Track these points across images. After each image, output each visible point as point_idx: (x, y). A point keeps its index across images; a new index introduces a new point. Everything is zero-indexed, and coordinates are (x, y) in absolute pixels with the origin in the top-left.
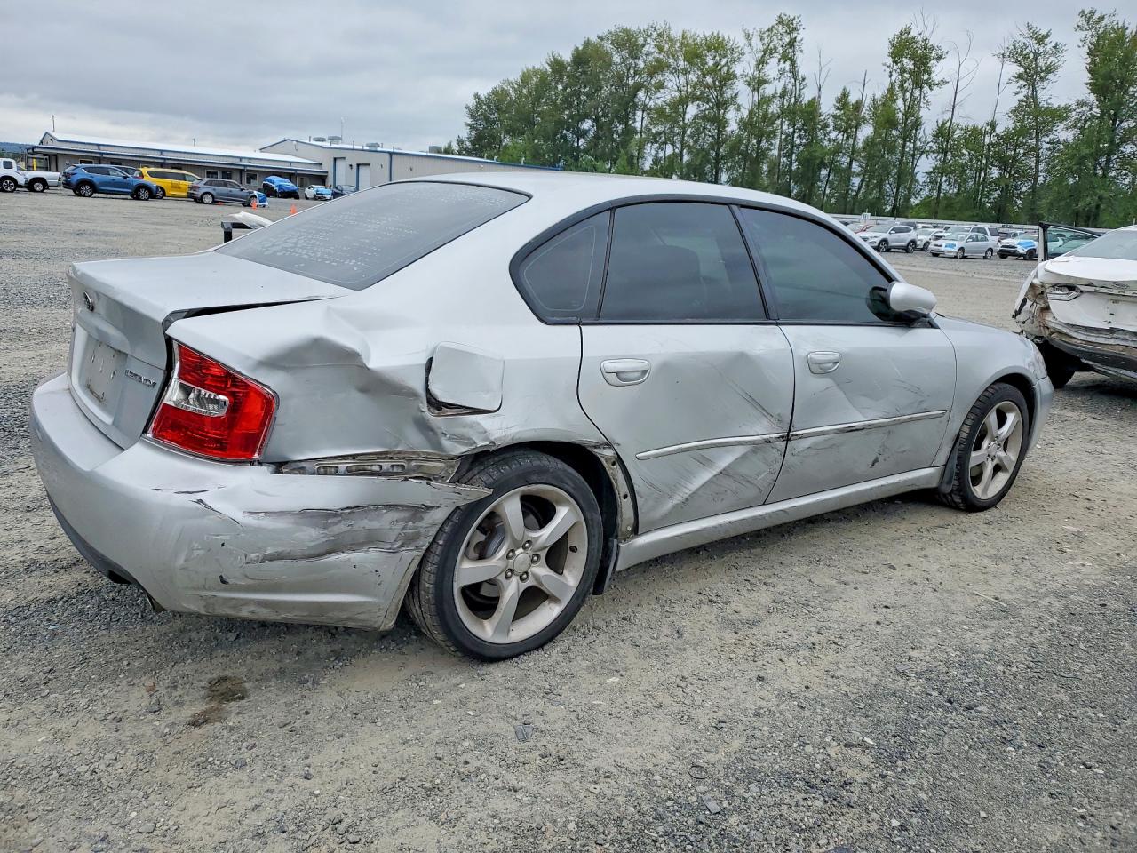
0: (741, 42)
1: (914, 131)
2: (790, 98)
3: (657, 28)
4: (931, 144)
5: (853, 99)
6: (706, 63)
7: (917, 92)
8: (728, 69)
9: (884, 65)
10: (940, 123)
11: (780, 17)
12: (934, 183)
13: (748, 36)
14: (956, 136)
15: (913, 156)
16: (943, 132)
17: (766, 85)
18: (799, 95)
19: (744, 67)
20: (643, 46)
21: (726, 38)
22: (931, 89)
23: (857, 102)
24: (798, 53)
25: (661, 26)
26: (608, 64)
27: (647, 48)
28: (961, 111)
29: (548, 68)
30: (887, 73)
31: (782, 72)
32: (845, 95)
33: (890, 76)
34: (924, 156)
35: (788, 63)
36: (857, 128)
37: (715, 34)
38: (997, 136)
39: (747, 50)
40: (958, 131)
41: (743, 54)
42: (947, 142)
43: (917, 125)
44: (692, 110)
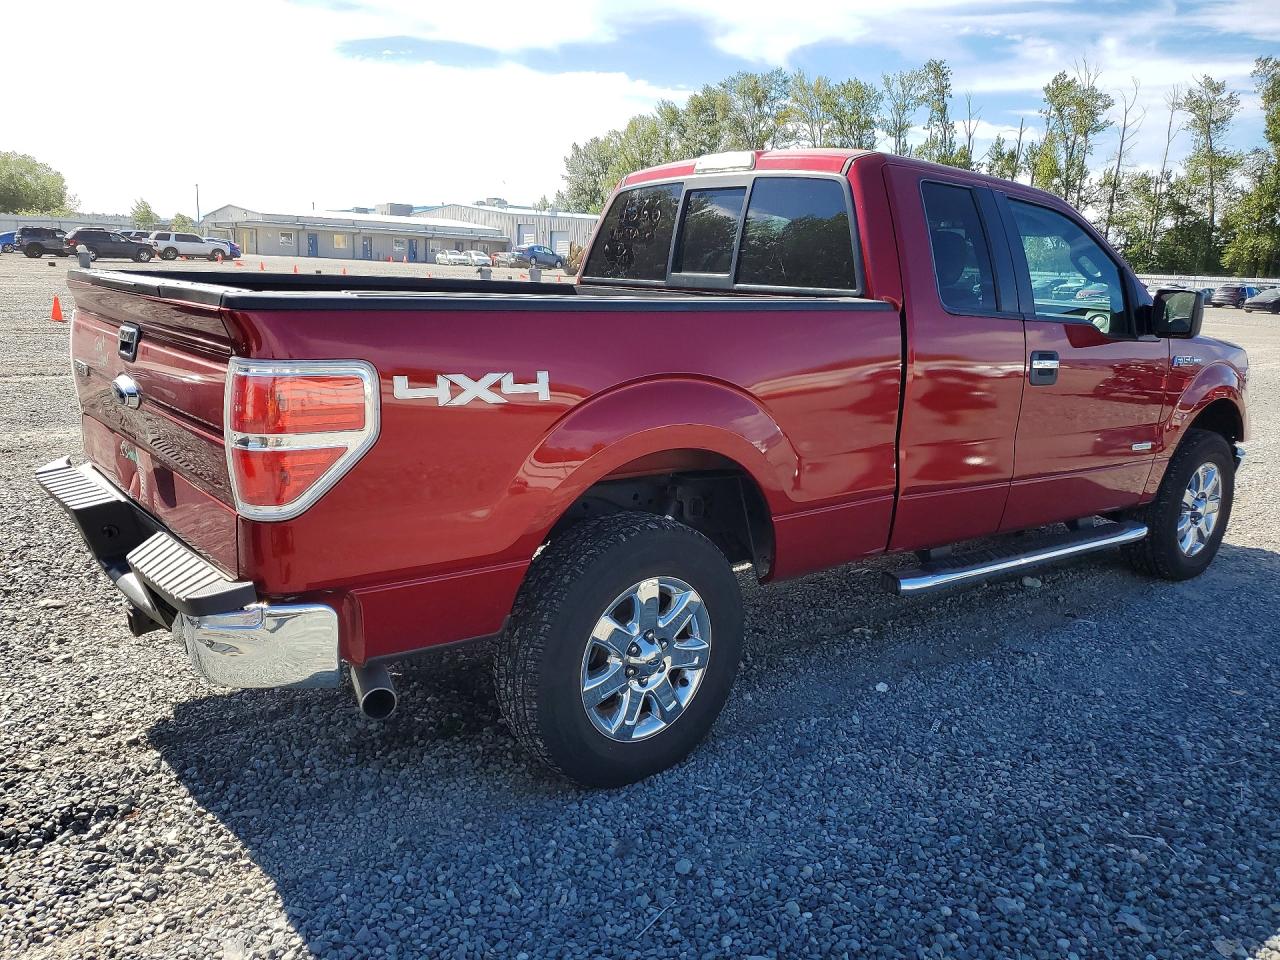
1: (1078, 181)
2: (941, 148)
3: (782, 73)
4: (1097, 193)
5: (1008, 148)
7: (1080, 139)
8: (867, 117)
9: (1041, 111)
10: (1107, 172)
11: (926, 62)
13: (887, 81)
14: (1122, 185)
16: (1110, 181)
18: (951, 144)
19: (885, 113)
21: (863, 83)
22: (1096, 134)
23: (1013, 152)
25: (786, 70)
28: (1127, 159)
29: (659, 117)
30: (1044, 121)
31: (931, 121)
32: (999, 144)
33: (1048, 123)
34: (1089, 206)
37: (853, 81)
38: (1170, 184)
40: (1125, 180)
41: (881, 99)
42: (1114, 192)
43: (1083, 173)
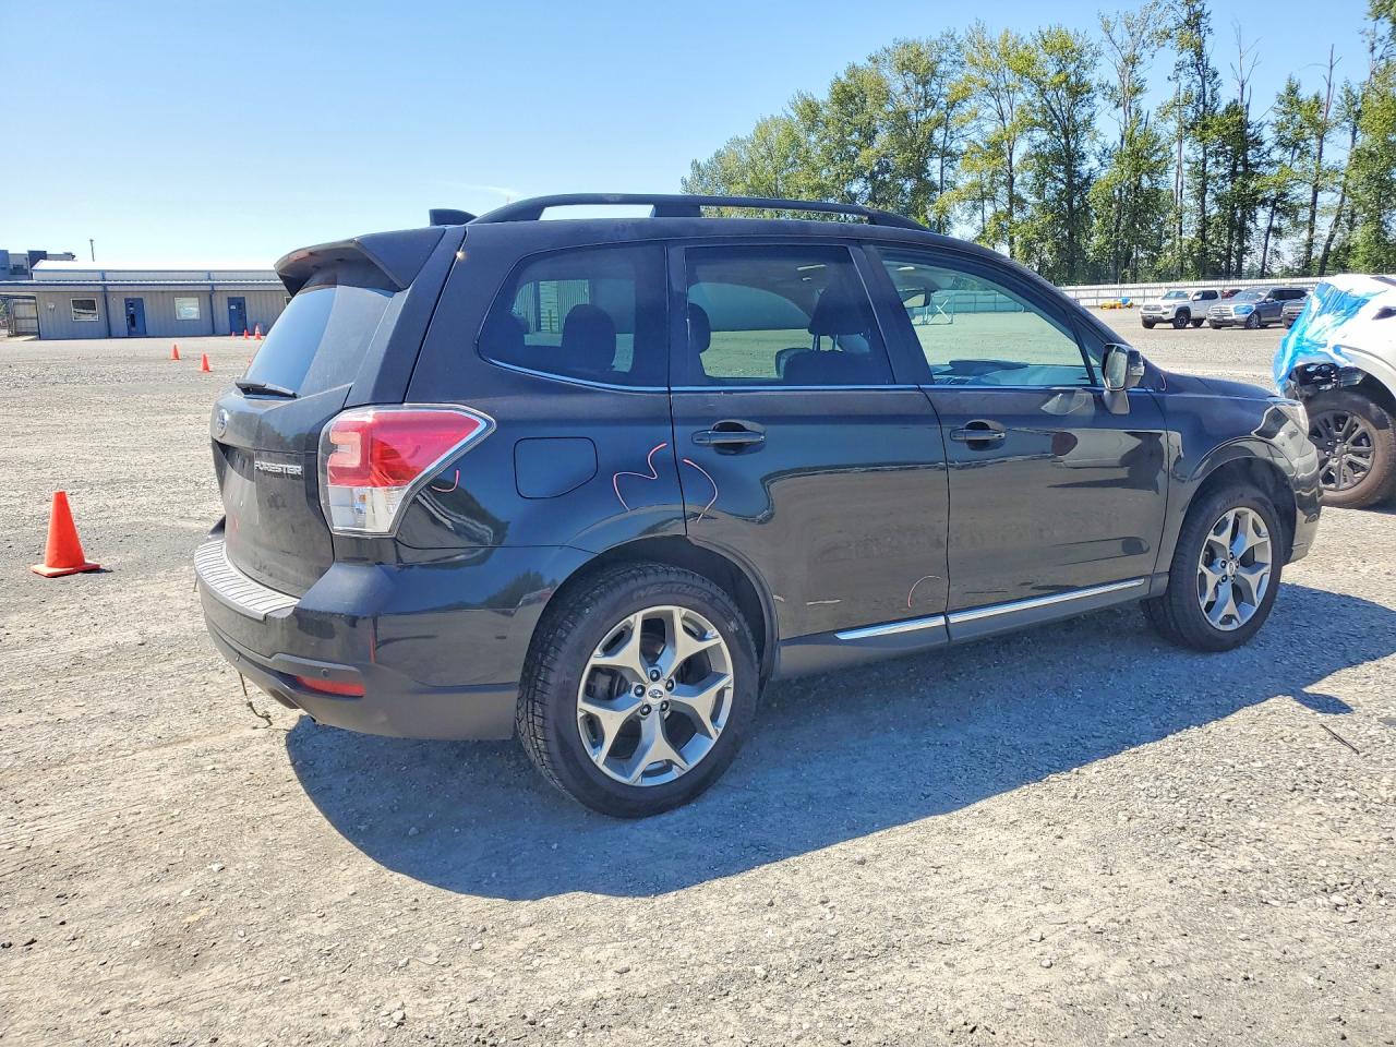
0: (1096, 36)
3: (956, 36)
5: (1306, 94)
18: (1214, 99)
19: (1104, 72)
21: (1072, 33)
23: (1317, 97)
26: (885, 95)
27: (942, 67)
29: (793, 114)
30: (1368, 45)
31: (1180, 67)
32: (1293, 91)
33: (1373, 49)
36: (1321, 138)
41: (1097, 54)
44: (1022, 148)
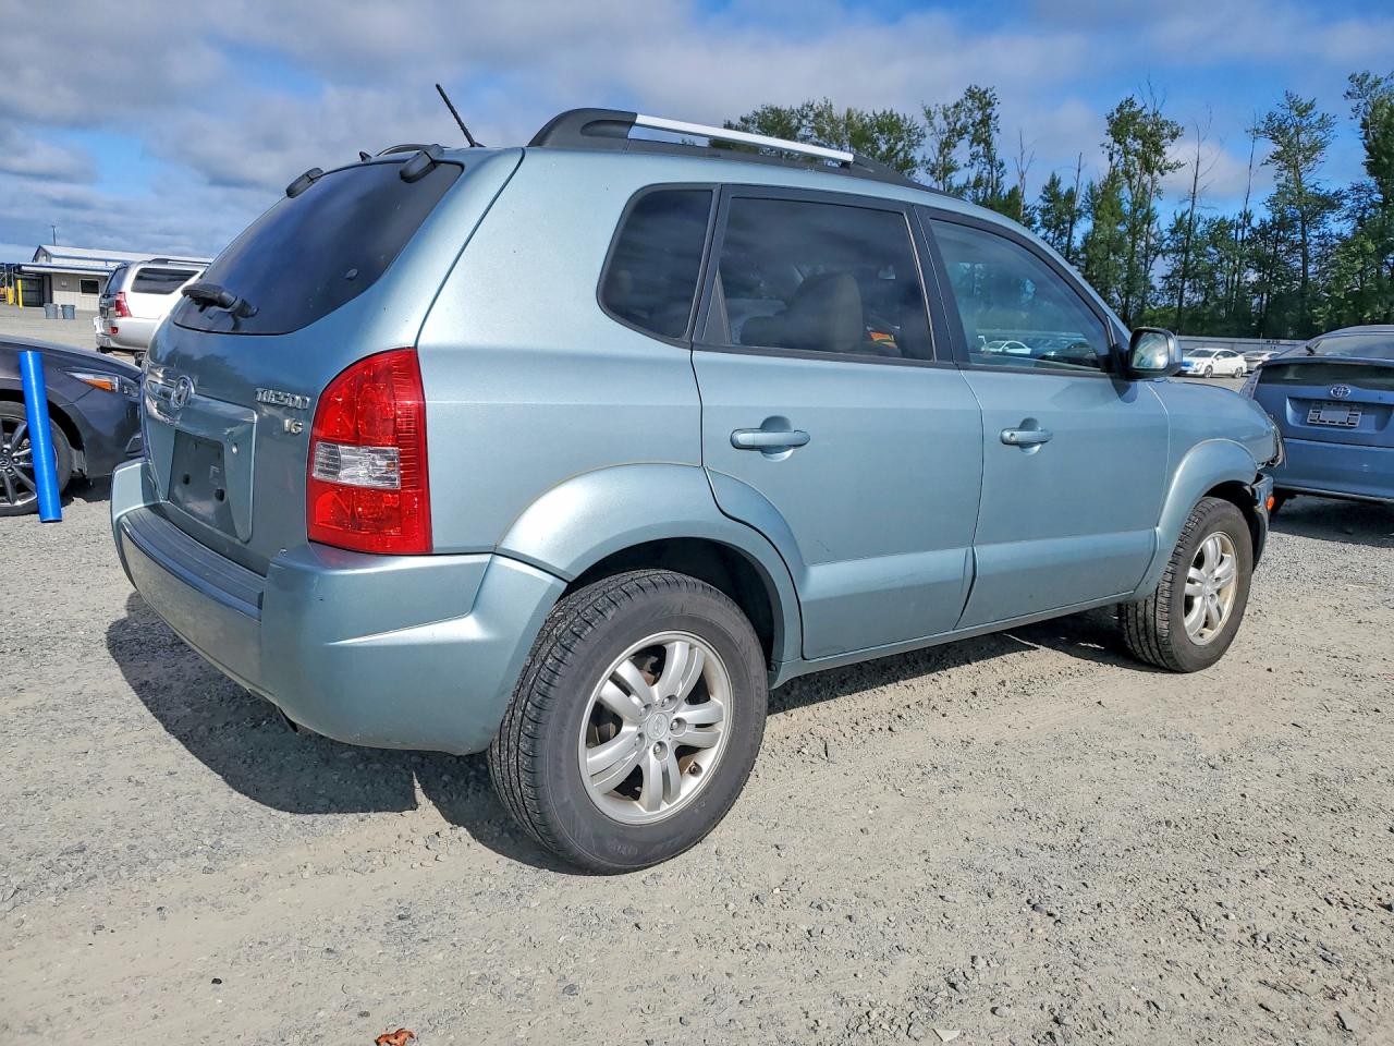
1: (1146, 226)
2: (986, 189)
4: (1168, 242)
6: (879, 149)
7: (1146, 178)
8: (905, 156)
9: (1102, 145)
10: (1179, 216)
11: (969, 90)
12: (1174, 289)
13: (928, 114)
14: (1198, 231)
15: (1146, 257)
16: (1182, 226)
17: (953, 173)
20: (798, 129)
22: (1163, 174)
24: (994, 133)
25: (819, 103)
34: (1160, 256)
35: (983, 145)
37: (888, 113)
38: (1253, 229)
39: (928, 131)
40: (1201, 225)
42: (1188, 239)
43: (1149, 218)
